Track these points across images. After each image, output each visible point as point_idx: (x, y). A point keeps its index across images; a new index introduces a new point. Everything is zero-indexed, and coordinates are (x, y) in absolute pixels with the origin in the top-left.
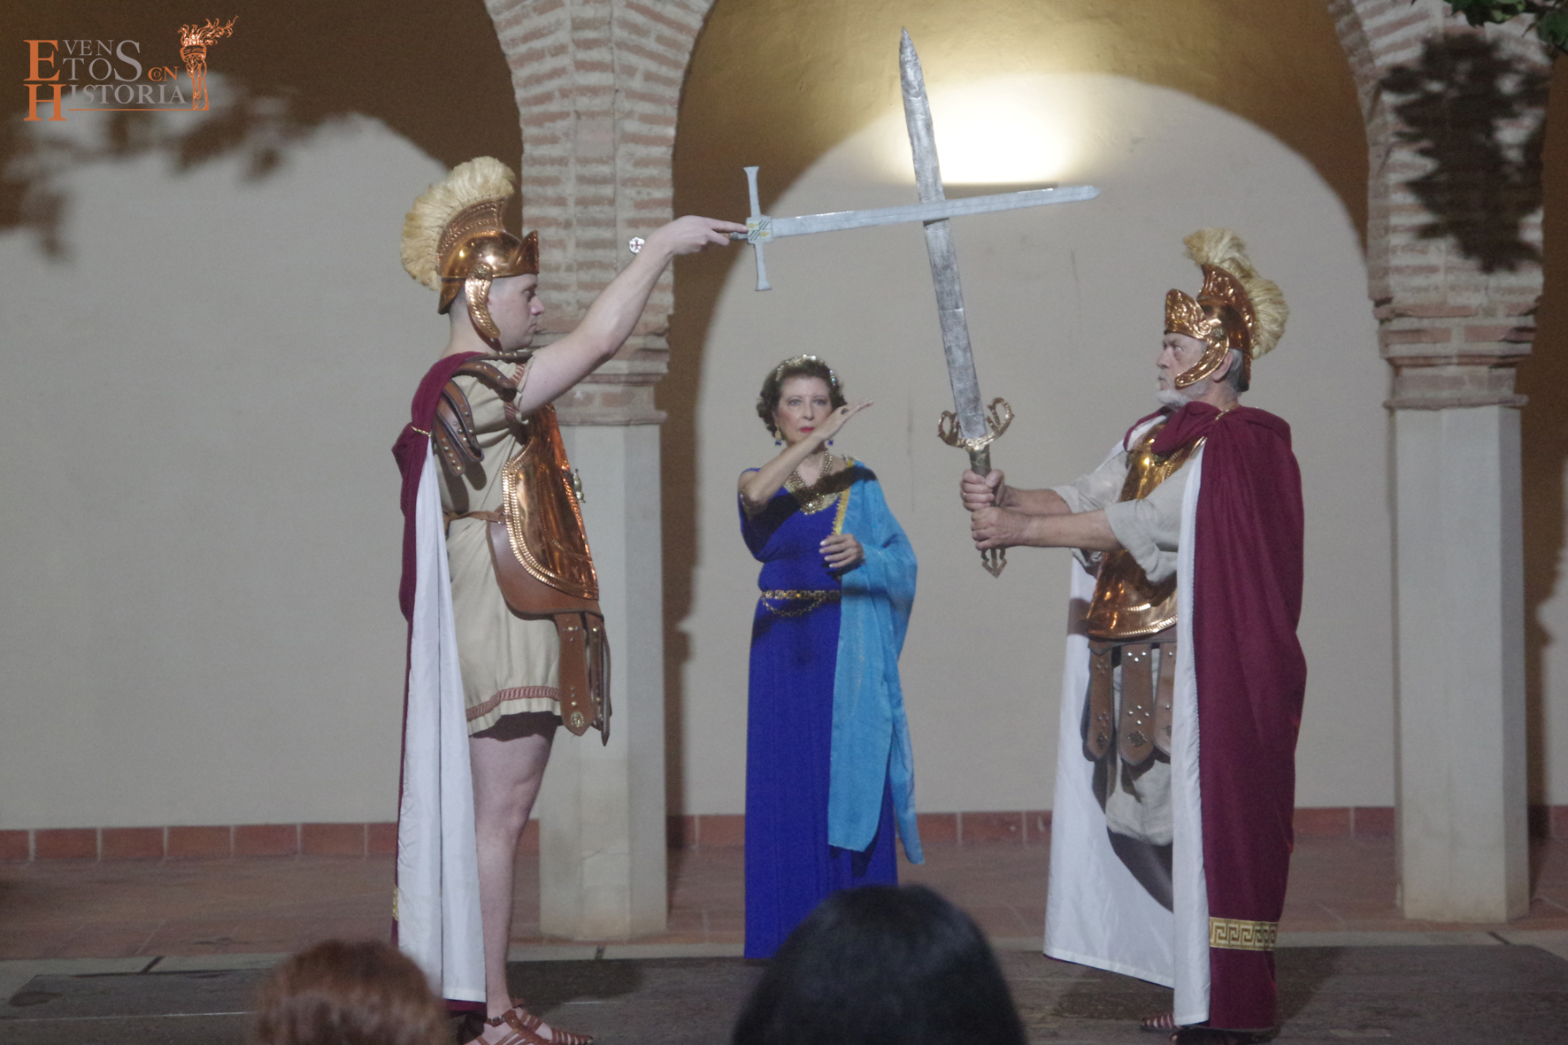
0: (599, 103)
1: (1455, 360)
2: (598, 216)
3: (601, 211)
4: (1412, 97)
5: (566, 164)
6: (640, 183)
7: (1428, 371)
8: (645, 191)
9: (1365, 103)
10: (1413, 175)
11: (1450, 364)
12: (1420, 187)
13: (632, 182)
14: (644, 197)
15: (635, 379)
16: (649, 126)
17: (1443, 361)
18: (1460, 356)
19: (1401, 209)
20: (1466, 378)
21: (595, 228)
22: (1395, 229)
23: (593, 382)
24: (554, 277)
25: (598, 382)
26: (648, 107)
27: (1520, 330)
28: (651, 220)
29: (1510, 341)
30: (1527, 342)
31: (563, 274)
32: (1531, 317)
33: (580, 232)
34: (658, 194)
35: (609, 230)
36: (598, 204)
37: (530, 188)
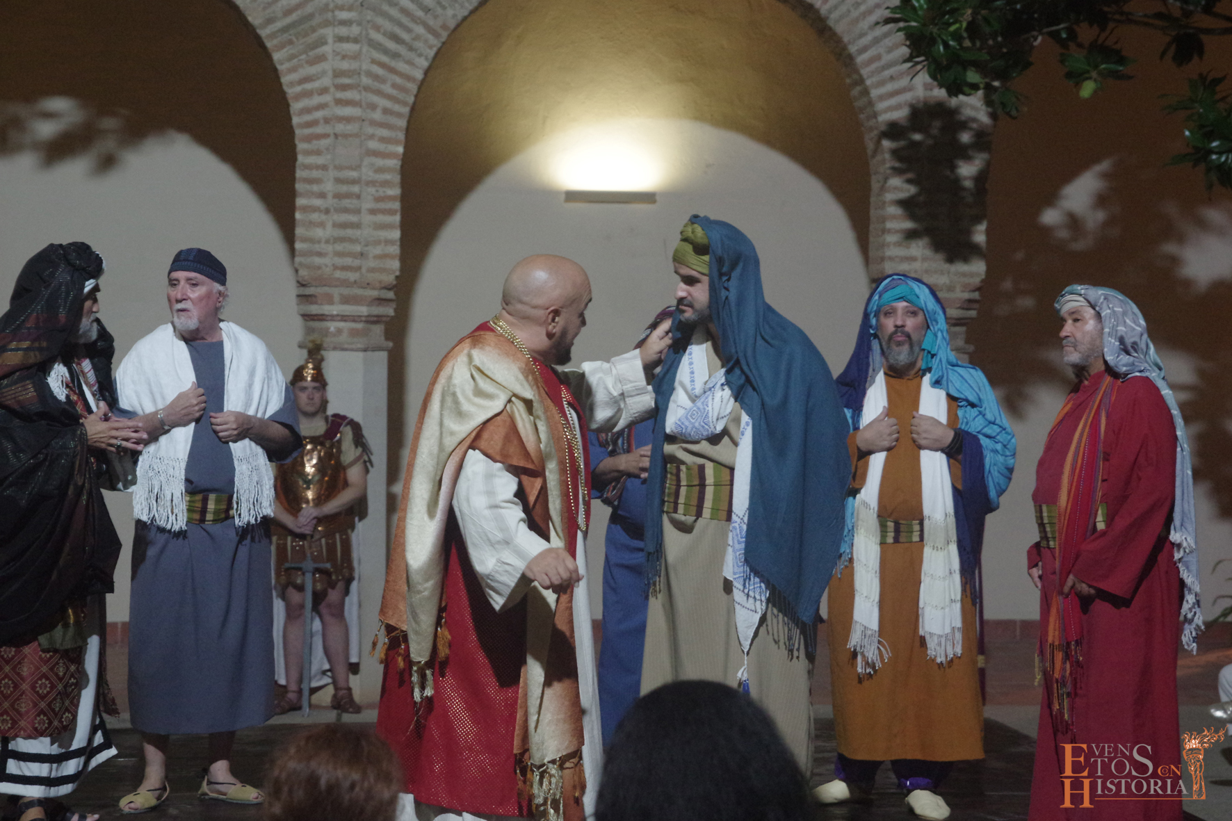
0: (351, 128)
2: (348, 206)
3: (351, 203)
4: (902, 143)
5: (327, 170)
6: (378, 184)
8: (381, 189)
9: (870, 146)
10: (902, 195)
12: (905, 204)
13: (372, 183)
14: (381, 194)
15: (372, 319)
16: (385, 145)
19: (894, 217)
21: (346, 214)
22: (889, 231)
23: (342, 320)
24: (317, 247)
25: (345, 321)
26: (385, 133)
27: (970, 301)
28: (385, 210)
29: (963, 309)
30: (974, 309)
31: (323, 245)
32: (977, 293)
33: (336, 217)
34: (391, 192)
35: (356, 216)
36: (349, 198)
37: (302, 186)
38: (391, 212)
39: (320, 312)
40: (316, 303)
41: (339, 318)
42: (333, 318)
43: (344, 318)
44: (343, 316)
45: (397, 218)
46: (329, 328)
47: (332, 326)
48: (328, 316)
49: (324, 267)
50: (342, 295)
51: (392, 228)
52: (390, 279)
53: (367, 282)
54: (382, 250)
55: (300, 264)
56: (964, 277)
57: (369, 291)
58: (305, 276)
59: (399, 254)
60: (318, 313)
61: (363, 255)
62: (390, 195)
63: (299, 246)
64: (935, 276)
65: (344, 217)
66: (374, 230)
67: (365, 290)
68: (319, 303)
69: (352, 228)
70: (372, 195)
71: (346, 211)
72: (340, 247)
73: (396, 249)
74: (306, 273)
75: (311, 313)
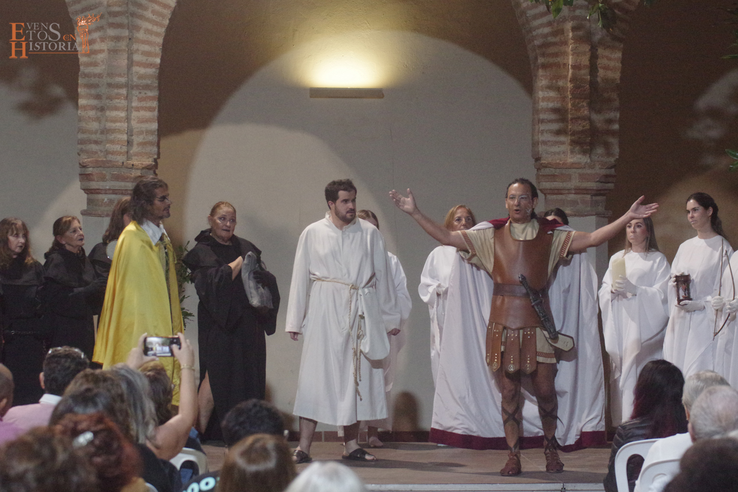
0: (120, 45)
1: (574, 192)
2: (119, 105)
3: (120, 103)
5: (102, 78)
6: (141, 88)
7: (560, 197)
8: (143, 92)
11: (571, 193)
13: (137, 87)
14: (144, 96)
16: (146, 58)
17: (567, 192)
18: (575, 189)
20: (579, 201)
21: (116, 112)
23: (114, 194)
24: (94, 137)
25: (116, 194)
26: (146, 48)
27: (607, 176)
28: (146, 107)
29: (601, 182)
30: (611, 183)
31: (98, 136)
32: (613, 170)
33: (108, 113)
34: (150, 94)
35: (123, 113)
36: (118, 99)
37: (83, 90)
38: (150, 109)
39: (97, 187)
40: (93, 180)
41: (111, 191)
42: (106, 192)
43: (114, 192)
44: (114, 190)
45: (156, 113)
46: (103, 200)
47: (105, 198)
48: (102, 190)
49: (99, 153)
50: (113, 174)
51: (151, 122)
52: (149, 161)
53: (132, 163)
54: (144, 139)
55: (82, 150)
56: (602, 157)
57: (134, 171)
58: (85, 159)
59: (157, 141)
60: (95, 188)
61: (129, 143)
62: (150, 96)
63: (80, 136)
64: (579, 156)
65: (114, 114)
66: (138, 123)
67: (131, 170)
68: (96, 180)
69: (120, 122)
70: (136, 98)
71: (116, 109)
72: (112, 137)
73: (154, 138)
74: (85, 157)
75: (91, 188)
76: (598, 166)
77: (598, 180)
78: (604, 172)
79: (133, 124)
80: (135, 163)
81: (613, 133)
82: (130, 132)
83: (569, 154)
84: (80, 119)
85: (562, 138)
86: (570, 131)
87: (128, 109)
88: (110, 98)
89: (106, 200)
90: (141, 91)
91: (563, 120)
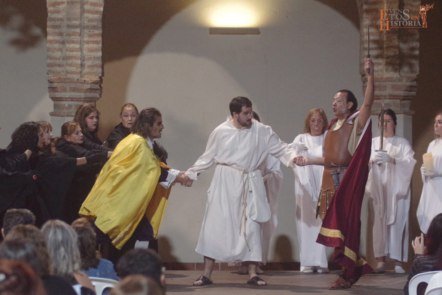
1: (388, 97)
2: (75, 40)
3: (75, 38)
5: (63, 21)
6: (90, 28)
7: (378, 101)
8: (92, 31)
11: (386, 99)
13: (87, 27)
14: (92, 33)
15: (87, 99)
16: (93, 7)
17: (383, 97)
18: (389, 96)
20: (392, 104)
21: (73, 44)
23: (72, 101)
24: (58, 62)
25: (73, 101)
27: (411, 87)
28: (94, 41)
29: (408, 91)
30: (414, 91)
31: (61, 61)
32: (415, 82)
33: (67, 45)
34: (96, 32)
35: (78, 45)
36: (74, 35)
37: (50, 30)
38: (96, 42)
39: (60, 96)
40: (57, 91)
41: (70, 99)
42: (66, 99)
43: (72, 99)
44: (72, 98)
45: (100, 45)
47: (66, 104)
48: (64, 98)
49: (62, 73)
50: (71, 87)
51: (97, 51)
52: (96, 78)
53: (84, 80)
54: (92, 63)
55: (49, 71)
56: (407, 74)
57: (85, 85)
58: (52, 77)
59: (101, 65)
60: (59, 97)
61: (82, 65)
62: (96, 34)
63: (49, 61)
64: (392, 73)
65: (72, 46)
66: (88, 52)
67: (83, 84)
68: (59, 91)
69: (76, 51)
70: (87, 34)
71: (73, 42)
72: (70, 62)
73: (99, 62)
74: (53, 76)
75: (56, 97)
76: (404, 80)
77: (405, 89)
78: (408, 84)
79: (84, 53)
80: (86, 79)
81: (415, 57)
82: (83, 59)
83: (385, 71)
84: (49, 50)
85: (380, 61)
86: (386, 56)
87: (81, 43)
88: (69, 35)
89: (66, 105)
90: (91, 30)
91: (381, 48)
